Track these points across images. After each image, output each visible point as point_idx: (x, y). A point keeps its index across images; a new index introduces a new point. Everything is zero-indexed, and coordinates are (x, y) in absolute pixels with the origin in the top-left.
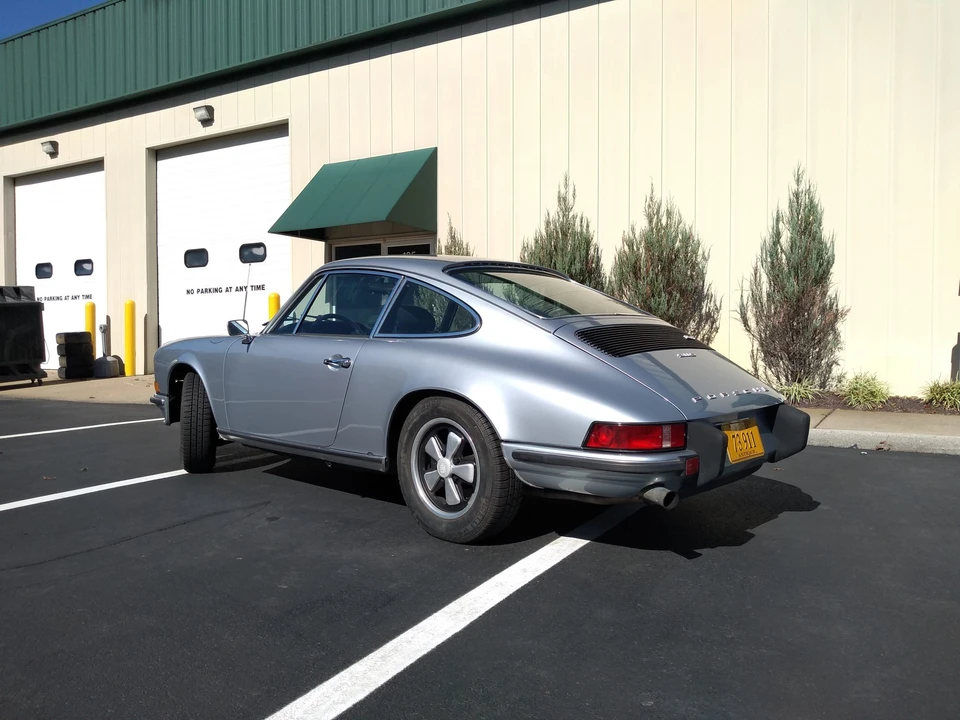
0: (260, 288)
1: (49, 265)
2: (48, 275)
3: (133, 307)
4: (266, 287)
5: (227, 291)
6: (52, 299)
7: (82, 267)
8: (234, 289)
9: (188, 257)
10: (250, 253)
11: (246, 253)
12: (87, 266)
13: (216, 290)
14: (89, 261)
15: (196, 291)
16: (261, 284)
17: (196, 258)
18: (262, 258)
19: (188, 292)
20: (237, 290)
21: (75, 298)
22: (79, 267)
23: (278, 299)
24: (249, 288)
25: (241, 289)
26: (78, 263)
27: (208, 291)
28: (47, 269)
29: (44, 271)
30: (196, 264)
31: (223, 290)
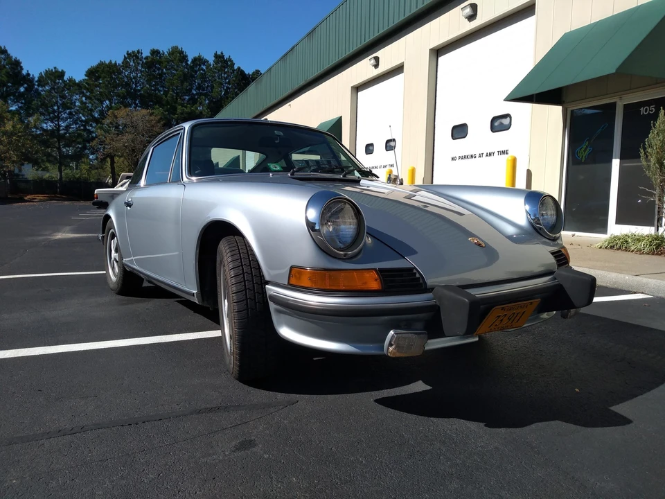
1: (372, 145)
2: (372, 152)
3: (413, 172)
4: (509, 152)
5: (480, 157)
8: (485, 155)
9: (454, 131)
10: (499, 124)
11: (496, 124)
12: (392, 144)
13: (472, 156)
14: (394, 140)
15: (458, 158)
16: (506, 149)
17: (460, 131)
18: (508, 127)
19: (452, 159)
20: (487, 156)
21: (385, 167)
22: (388, 145)
23: (514, 161)
24: (496, 153)
25: (490, 154)
26: (388, 142)
27: (466, 157)
28: (371, 148)
29: (369, 149)
30: (459, 136)
31: (478, 156)
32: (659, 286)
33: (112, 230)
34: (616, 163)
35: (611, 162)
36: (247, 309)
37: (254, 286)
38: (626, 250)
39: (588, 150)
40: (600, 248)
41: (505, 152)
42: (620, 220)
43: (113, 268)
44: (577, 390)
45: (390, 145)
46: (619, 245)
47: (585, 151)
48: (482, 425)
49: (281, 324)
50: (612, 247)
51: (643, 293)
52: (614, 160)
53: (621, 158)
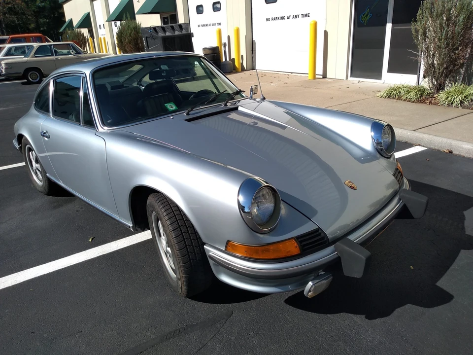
1: (201, 6)
2: (202, 12)
3: (238, 31)
4: (310, 15)
5: (288, 18)
6: (204, 26)
8: (291, 17)
12: (218, 6)
13: (282, 18)
14: (219, 3)
15: (271, 19)
16: (307, 13)
19: (267, 20)
20: (293, 18)
21: (214, 25)
22: (215, 6)
23: (316, 24)
24: (300, 16)
25: (296, 17)
26: (214, 4)
27: (277, 19)
28: (201, 9)
29: (200, 9)
30: (272, 1)
31: (286, 18)
32: (431, 141)
33: (28, 146)
34: (389, 26)
35: (385, 25)
36: (190, 260)
37: (192, 242)
38: (399, 98)
39: (369, 16)
40: (382, 97)
41: (307, 15)
42: (391, 70)
43: (36, 174)
44: (411, 267)
45: (216, 7)
46: (394, 94)
47: (367, 16)
48: (363, 316)
49: (219, 272)
50: (389, 97)
51: (420, 145)
52: (387, 24)
53: (393, 23)
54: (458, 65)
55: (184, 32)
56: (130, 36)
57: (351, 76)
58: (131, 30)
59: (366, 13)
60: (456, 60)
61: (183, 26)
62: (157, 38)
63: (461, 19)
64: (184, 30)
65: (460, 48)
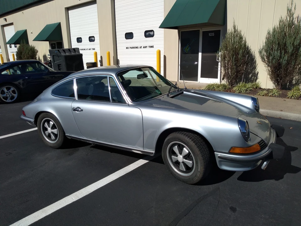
0: (152, 47)
1: (81, 38)
2: (81, 42)
3: (109, 53)
4: (154, 47)
5: (140, 48)
6: (82, 50)
7: (91, 39)
8: (142, 47)
9: (126, 35)
10: (149, 34)
11: (147, 34)
12: (93, 39)
13: (136, 48)
14: (93, 37)
15: (129, 48)
17: (129, 36)
18: (152, 36)
19: (127, 48)
20: (144, 48)
21: (90, 49)
22: (90, 39)
23: (160, 52)
24: (148, 47)
26: (90, 37)
27: (133, 48)
28: (80, 40)
30: (129, 38)
31: (139, 48)
33: (46, 119)
39: (189, 48)
42: (202, 76)
43: (49, 136)
46: (211, 88)
47: (187, 49)
52: (199, 53)
53: (202, 52)
54: (241, 73)
55: (77, 53)
56: (28, 54)
57: (180, 80)
58: (29, 50)
59: (187, 47)
60: (240, 71)
61: (76, 50)
62: (61, 56)
63: (241, 52)
64: (76, 52)
65: (241, 65)
